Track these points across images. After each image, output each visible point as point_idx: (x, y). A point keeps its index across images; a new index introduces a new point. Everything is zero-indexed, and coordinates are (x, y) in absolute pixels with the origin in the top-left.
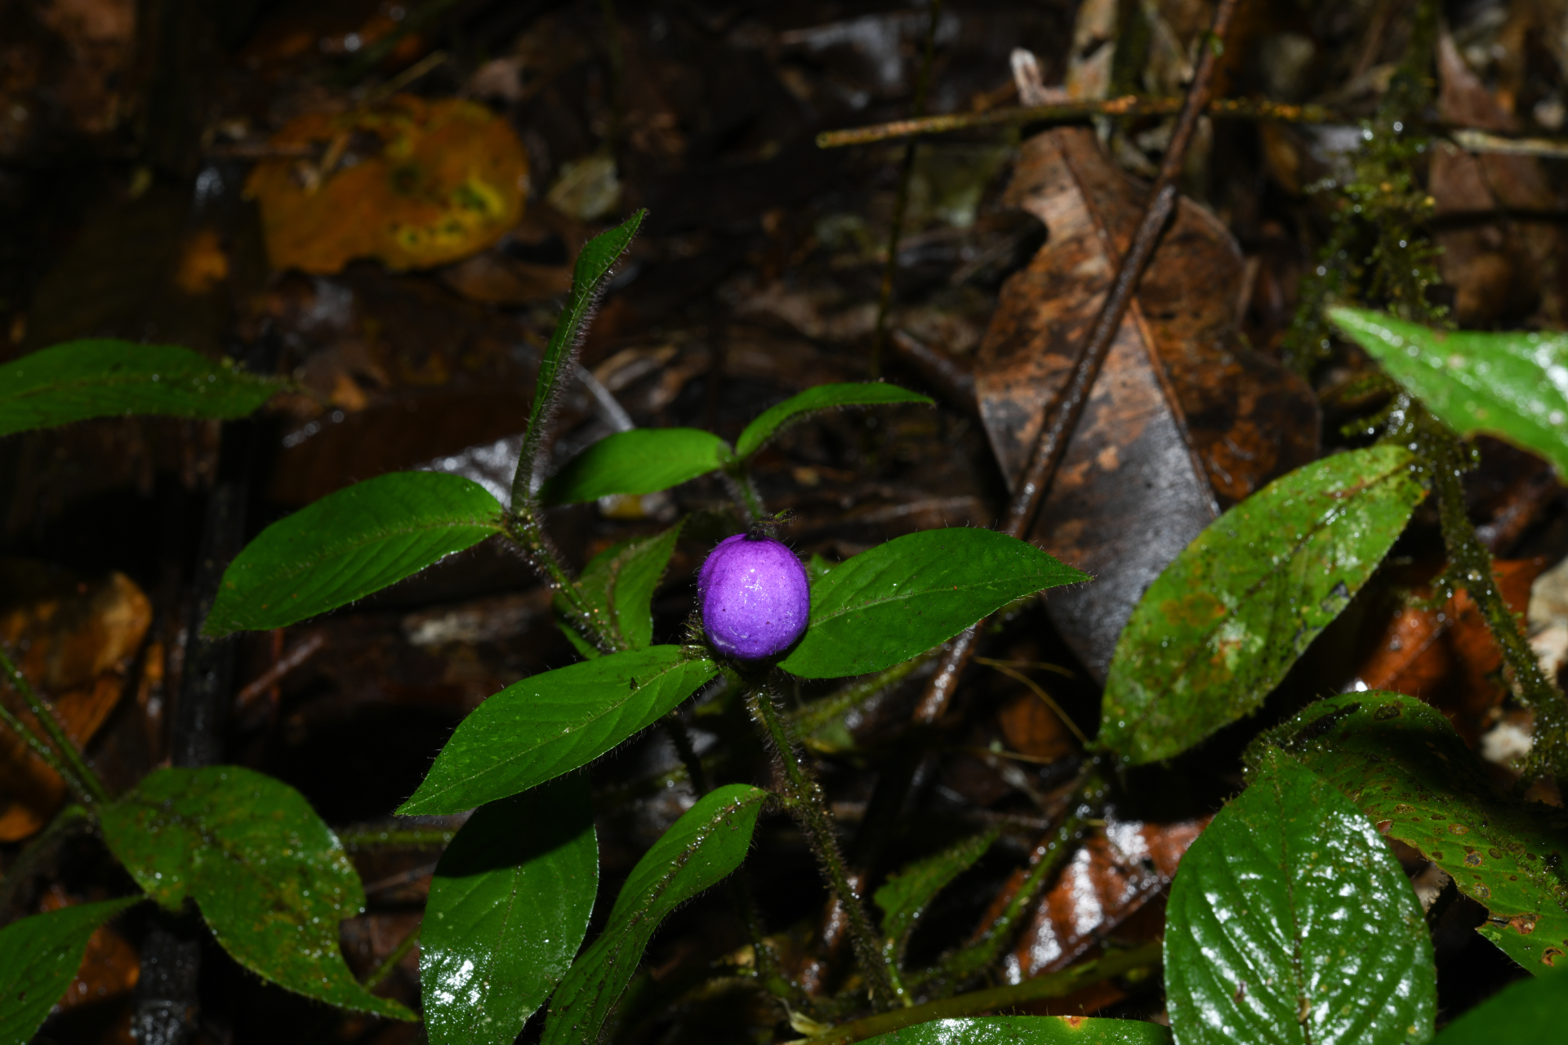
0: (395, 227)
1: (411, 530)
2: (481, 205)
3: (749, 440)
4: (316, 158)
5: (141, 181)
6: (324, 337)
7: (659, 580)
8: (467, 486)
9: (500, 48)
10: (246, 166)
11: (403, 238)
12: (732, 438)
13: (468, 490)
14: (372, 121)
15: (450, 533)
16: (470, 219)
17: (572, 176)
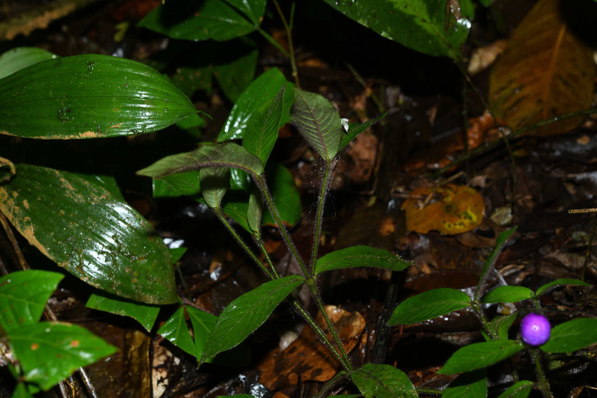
0: (444, 222)
1: (446, 303)
2: (470, 218)
3: (539, 292)
4: (423, 200)
5: (372, 201)
6: (421, 251)
7: (511, 325)
8: (462, 293)
9: (480, 171)
10: (403, 200)
11: (446, 225)
12: (535, 290)
13: (462, 294)
14: (440, 191)
15: (456, 305)
16: (467, 222)
17: (498, 212)
